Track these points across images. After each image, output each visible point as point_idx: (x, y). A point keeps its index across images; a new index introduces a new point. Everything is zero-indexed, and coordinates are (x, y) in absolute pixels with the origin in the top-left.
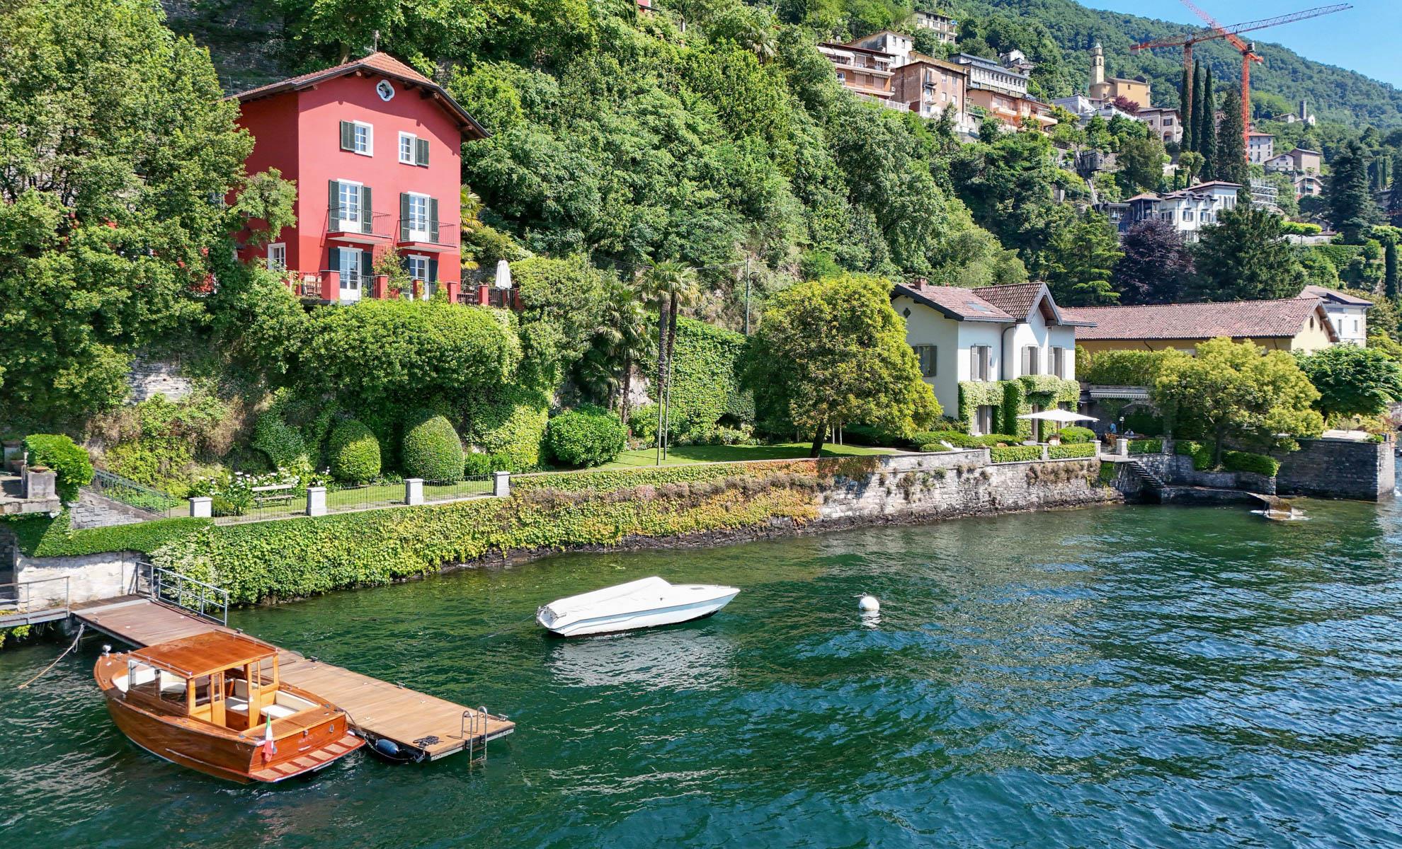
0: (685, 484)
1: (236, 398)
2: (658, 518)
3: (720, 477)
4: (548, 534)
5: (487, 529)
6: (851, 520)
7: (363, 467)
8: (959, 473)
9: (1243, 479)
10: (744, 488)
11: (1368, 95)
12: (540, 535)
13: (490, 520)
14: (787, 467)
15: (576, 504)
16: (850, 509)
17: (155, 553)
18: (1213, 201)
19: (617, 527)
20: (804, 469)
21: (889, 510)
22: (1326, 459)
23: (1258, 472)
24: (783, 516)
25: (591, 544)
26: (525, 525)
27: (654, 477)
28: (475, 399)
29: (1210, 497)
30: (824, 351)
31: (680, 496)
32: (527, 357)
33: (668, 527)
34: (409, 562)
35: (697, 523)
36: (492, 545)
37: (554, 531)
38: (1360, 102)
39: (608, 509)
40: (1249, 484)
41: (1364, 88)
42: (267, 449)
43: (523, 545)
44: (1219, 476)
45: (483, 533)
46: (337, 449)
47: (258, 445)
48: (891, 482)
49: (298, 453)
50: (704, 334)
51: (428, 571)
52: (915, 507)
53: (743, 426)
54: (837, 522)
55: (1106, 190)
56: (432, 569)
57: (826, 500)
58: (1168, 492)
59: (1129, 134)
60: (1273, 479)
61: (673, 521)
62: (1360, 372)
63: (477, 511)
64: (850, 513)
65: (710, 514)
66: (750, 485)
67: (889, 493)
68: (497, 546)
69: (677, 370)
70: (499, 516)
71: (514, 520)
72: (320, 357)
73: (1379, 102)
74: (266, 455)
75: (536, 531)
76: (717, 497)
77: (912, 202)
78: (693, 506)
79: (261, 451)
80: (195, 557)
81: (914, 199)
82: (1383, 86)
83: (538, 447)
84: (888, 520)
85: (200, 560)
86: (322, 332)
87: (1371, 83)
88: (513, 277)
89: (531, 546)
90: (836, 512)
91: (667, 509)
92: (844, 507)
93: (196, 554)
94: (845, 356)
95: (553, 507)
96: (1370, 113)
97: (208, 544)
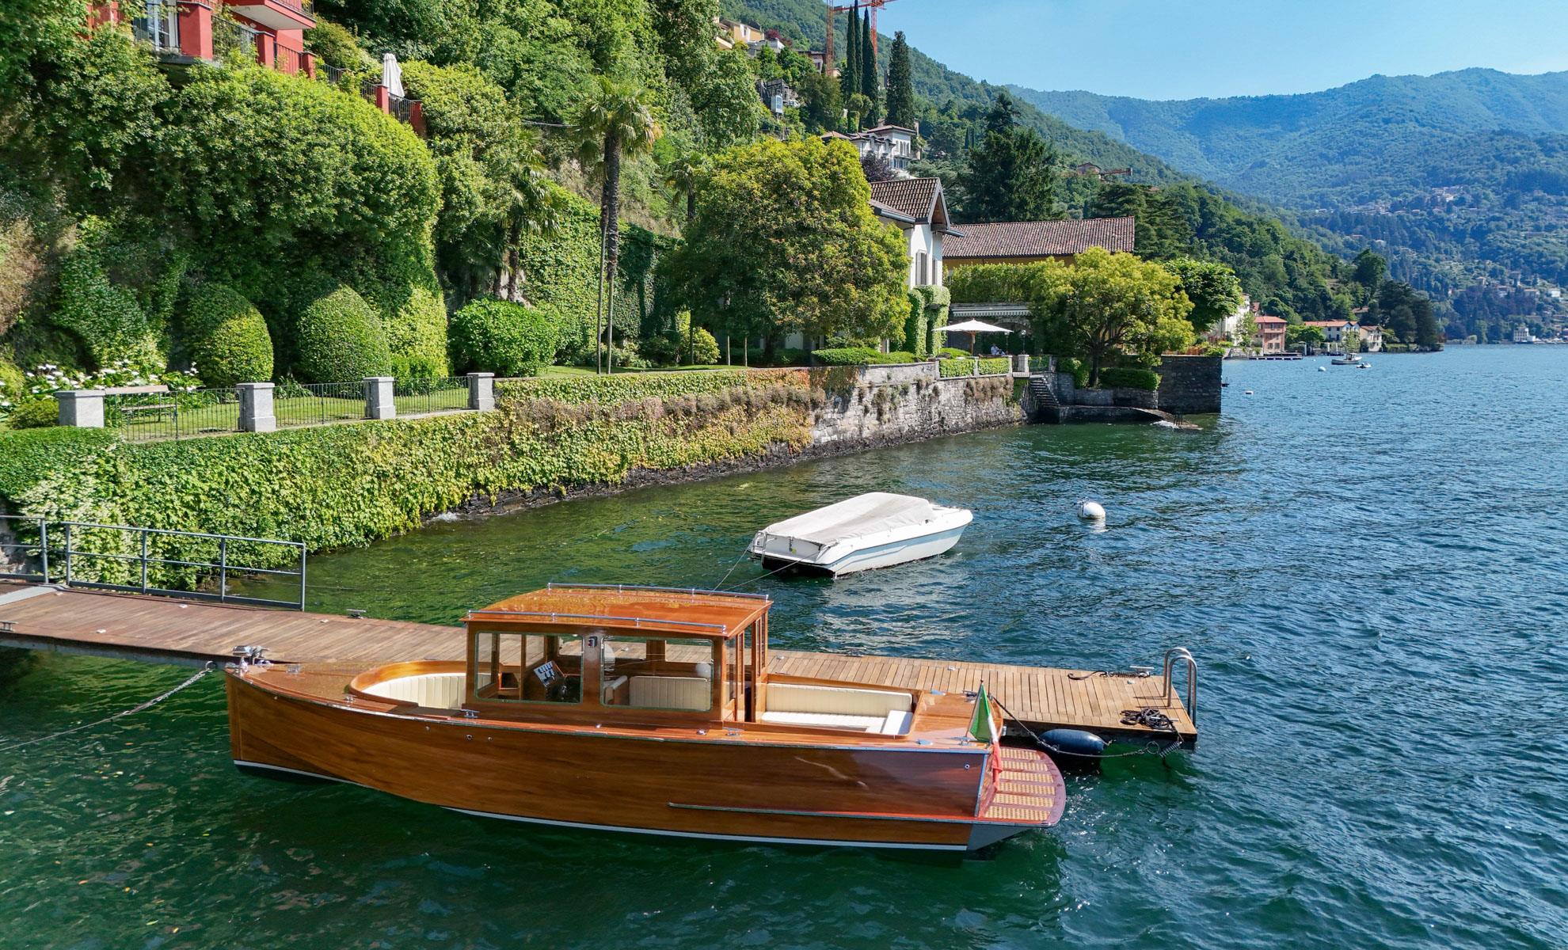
0: (692, 396)
1: (21, 225)
2: (664, 442)
3: (725, 389)
4: (547, 467)
5: (473, 460)
6: (836, 445)
7: (254, 362)
8: (919, 387)
9: (1120, 395)
10: (748, 403)
11: (927, 72)
12: (538, 469)
13: (477, 447)
14: (783, 377)
15: (579, 423)
16: (835, 432)
17: (28, 494)
18: (891, 145)
19: (623, 457)
20: (797, 379)
21: (866, 433)
22: (1174, 374)
23: (1137, 387)
24: (781, 441)
25: (593, 482)
26: (521, 453)
27: (660, 387)
28: (362, 272)
29: (1099, 415)
30: (803, 229)
31: (687, 413)
32: (448, 205)
33: (676, 456)
34: (387, 515)
35: (704, 450)
36: (477, 485)
37: (553, 463)
38: (922, 80)
39: (614, 431)
40: (1129, 400)
41: (924, 65)
42: (82, 327)
43: (516, 485)
44: (1101, 395)
45: (469, 466)
46: (206, 329)
47: (65, 320)
48: (869, 398)
49: (136, 334)
50: (586, 214)
51: (405, 526)
52: (886, 428)
53: (625, 343)
54: (824, 448)
55: (792, 126)
56: (410, 525)
57: (817, 419)
58: (1065, 411)
59: (801, 69)
60: (1156, 393)
61: (683, 449)
62: (1209, 285)
63: (463, 432)
64: (835, 437)
65: (714, 439)
66: (753, 400)
67: (866, 411)
68: (484, 487)
69: (559, 262)
70: (487, 440)
71: (506, 447)
72: (211, 157)
73: (937, 81)
74: (78, 338)
75: (533, 463)
76: (722, 416)
77: (728, 85)
78: (701, 427)
79: (69, 332)
80: (96, 504)
81: (731, 82)
82: (939, 66)
83: (444, 351)
84: (865, 445)
85: (104, 512)
86: (215, 108)
87: (930, 62)
88: (404, 84)
89: (526, 487)
90: (822, 435)
91: (674, 431)
92: (830, 429)
93: (97, 497)
94: (829, 234)
95: (553, 427)
96: (930, 91)
97: (115, 479)
